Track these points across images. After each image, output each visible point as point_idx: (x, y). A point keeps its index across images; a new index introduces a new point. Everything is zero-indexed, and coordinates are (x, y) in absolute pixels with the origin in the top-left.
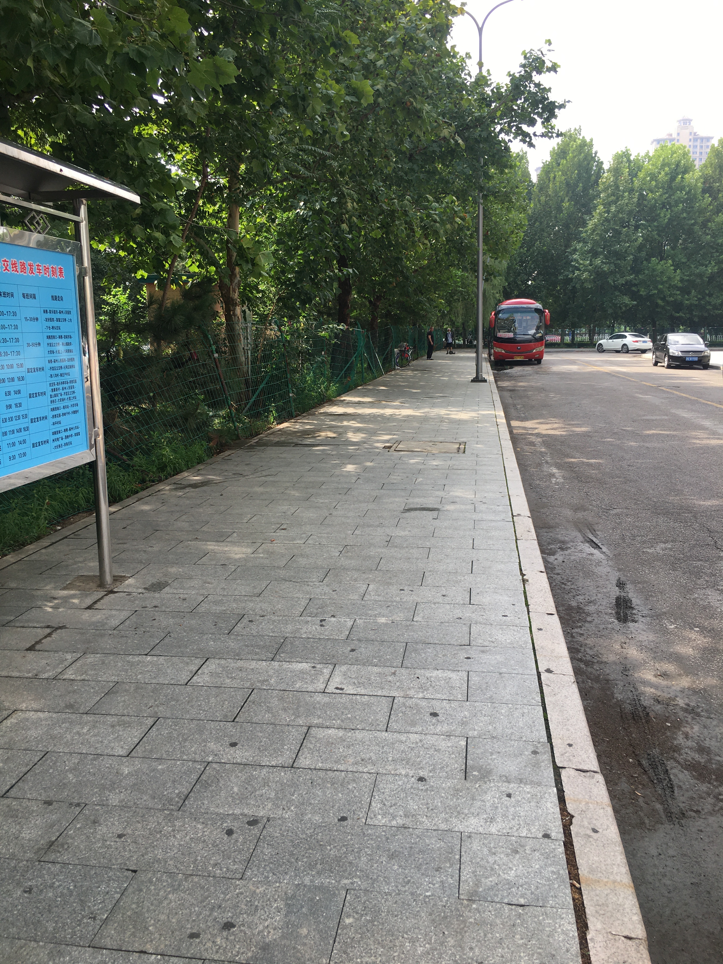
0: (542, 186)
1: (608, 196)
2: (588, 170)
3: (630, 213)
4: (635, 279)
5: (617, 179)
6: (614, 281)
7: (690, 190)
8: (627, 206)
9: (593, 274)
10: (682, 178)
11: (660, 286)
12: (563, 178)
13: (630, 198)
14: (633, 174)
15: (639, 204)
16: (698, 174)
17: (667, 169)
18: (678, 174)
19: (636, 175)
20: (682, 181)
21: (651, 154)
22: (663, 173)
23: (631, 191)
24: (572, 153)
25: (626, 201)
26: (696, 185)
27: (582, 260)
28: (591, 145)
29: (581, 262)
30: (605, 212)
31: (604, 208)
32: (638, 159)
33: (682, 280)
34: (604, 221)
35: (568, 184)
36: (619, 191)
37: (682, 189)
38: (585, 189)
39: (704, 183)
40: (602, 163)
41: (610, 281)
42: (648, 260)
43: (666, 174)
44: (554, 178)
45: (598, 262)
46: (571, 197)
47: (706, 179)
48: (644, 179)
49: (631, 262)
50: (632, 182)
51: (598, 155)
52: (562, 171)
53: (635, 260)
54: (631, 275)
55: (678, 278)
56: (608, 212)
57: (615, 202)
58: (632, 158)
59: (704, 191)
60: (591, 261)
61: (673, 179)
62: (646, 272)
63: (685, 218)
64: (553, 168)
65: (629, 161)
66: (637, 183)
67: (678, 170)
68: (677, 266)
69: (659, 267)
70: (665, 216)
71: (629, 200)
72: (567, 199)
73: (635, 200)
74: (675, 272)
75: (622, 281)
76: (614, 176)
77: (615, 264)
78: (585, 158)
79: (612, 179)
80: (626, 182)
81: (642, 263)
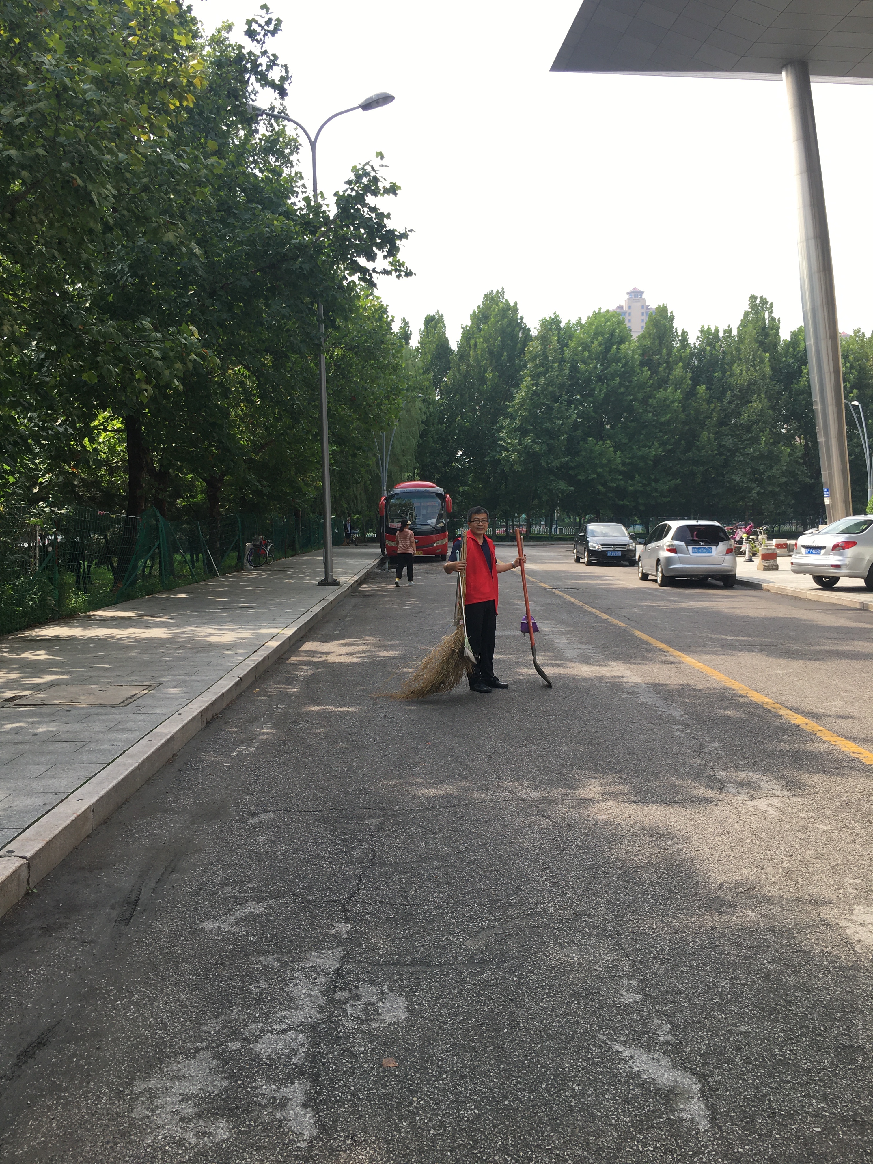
0: (463, 354)
1: (536, 367)
2: (513, 337)
3: (561, 386)
4: (572, 462)
5: (545, 347)
6: (547, 464)
7: (627, 363)
8: (557, 378)
9: (524, 455)
10: (618, 348)
11: (600, 470)
12: (485, 345)
13: (560, 370)
14: (563, 344)
15: (571, 378)
16: (634, 344)
17: (600, 338)
18: (613, 344)
19: (567, 345)
20: (618, 352)
21: (583, 322)
22: (596, 343)
23: (562, 361)
24: (494, 318)
25: (557, 373)
26: (633, 357)
27: (510, 438)
28: (515, 309)
29: (509, 441)
30: (533, 385)
31: (532, 380)
32: (568, 327)
33: (624, 464)
34: (533, 395)
35: (491, 353)
36: (548, 361)
37: (618, 361)
38: (511, 358)
39: (643, 355)
40: (529, 330)
41: (543, 463)
42: (585, 440)
43: (600, 344)
44: (476, 344)
45: (528, 440)
46: (495, 367)
47: (645, 351)
48: (575, 349)
49: (566, 443)
50: (563, 352)
51: (524, 321)
52: (484, 337)
53: (570, 440)
54: (567, 456)
55: (619, 461)
56: (537, 384)
57: (544, 374)
58: (562, 325)
59: (642, 364)
60: (520, 440)
61: (608, 350)
62: (584, 453)
63: (623, 393)
64: (473, 333)
65: (559, 329)
66: (567, 353)
67: (613, 340)
68: (617, 447)
69: (597, 448)
70: (600, 391)
71: (560, 372)
72: (490, 369)
73: (567, 372)
74: (616, 454)
75: (556, 463)
76: (542, 344)
77: (548, 444)
78: (509, 324)
79: (539, 348)
80: (555, 352)
81: (578, 443)
